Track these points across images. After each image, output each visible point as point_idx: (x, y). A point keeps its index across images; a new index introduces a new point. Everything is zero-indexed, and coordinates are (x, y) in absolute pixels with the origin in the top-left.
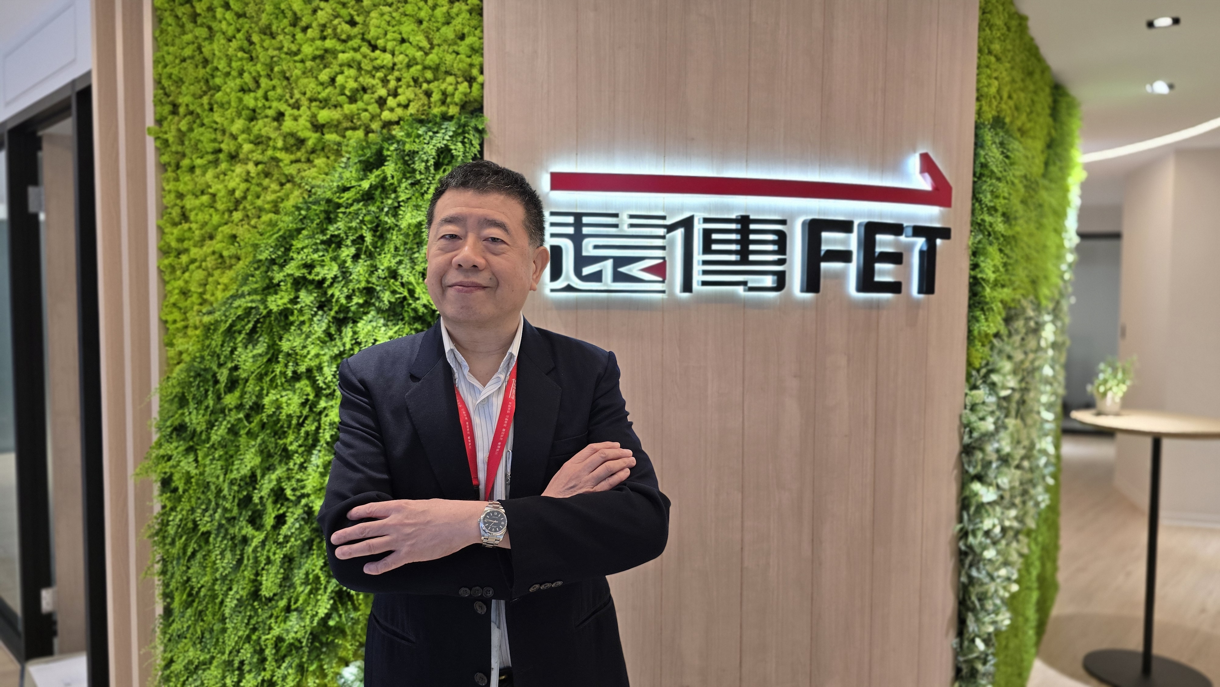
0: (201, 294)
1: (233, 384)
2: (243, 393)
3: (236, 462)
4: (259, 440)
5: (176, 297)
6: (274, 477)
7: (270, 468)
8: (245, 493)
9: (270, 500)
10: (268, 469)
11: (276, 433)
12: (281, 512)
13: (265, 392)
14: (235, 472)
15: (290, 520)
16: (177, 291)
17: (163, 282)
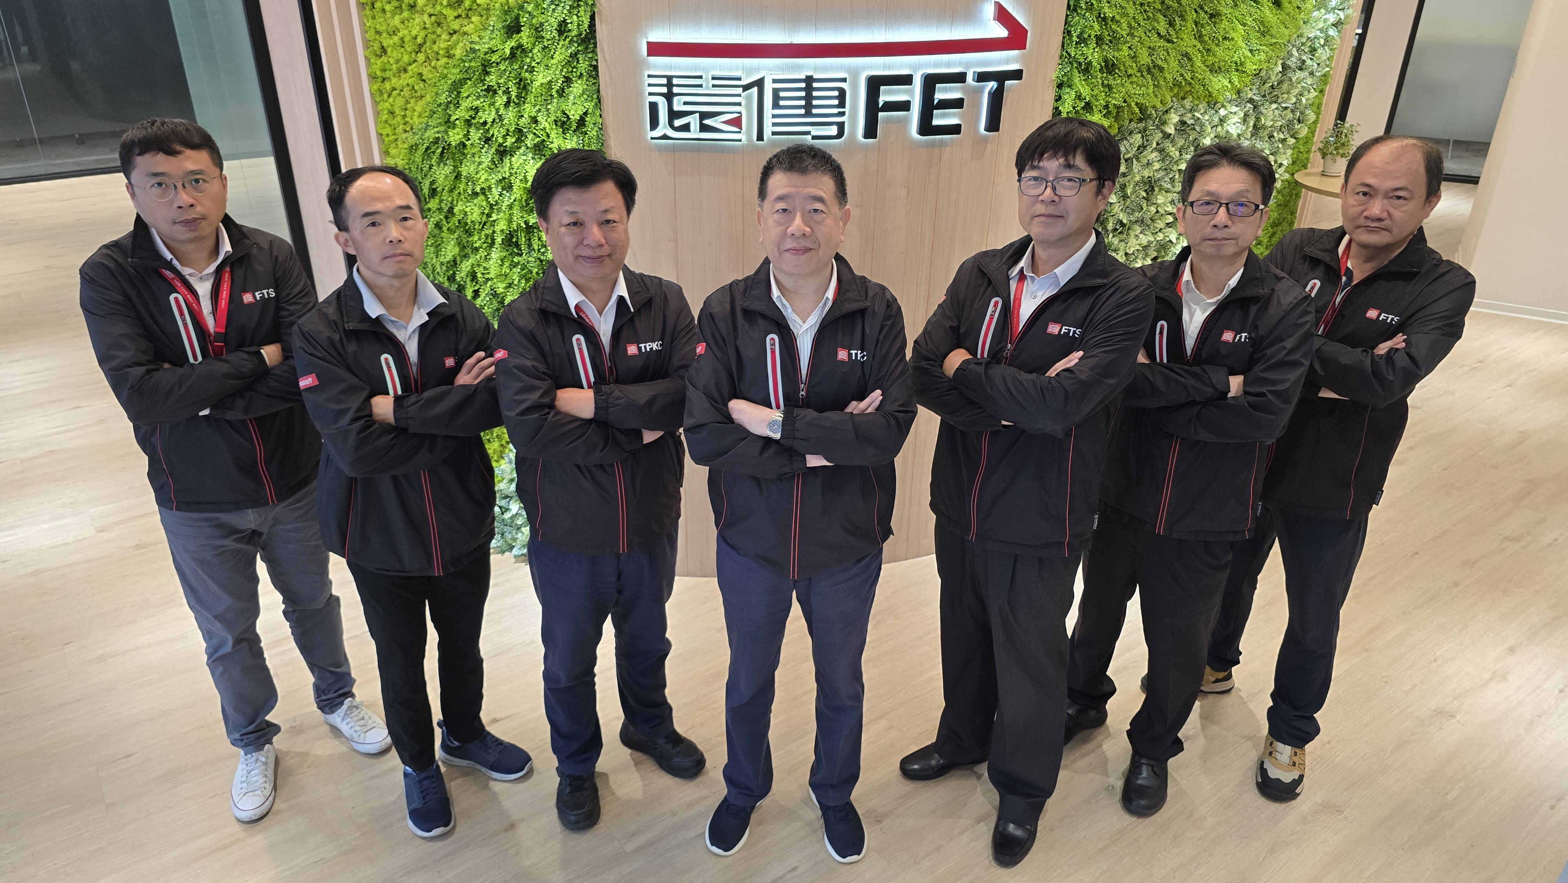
0: (404, 116)
1: (433, 192)
2: (441, 201)
3: (443, 250)
4: (456, 235)
5: (386, 116)
6: (468, 263)
7: (466, 256)
8: (451, 272)
9: (468, 279)
10: (465, 256)
11: (467, 231)
12: (476, 288)
13: (455, 202)
14: (443, 257)
15: (483, 295)
16: (386, 112)
17: (375, 103)
